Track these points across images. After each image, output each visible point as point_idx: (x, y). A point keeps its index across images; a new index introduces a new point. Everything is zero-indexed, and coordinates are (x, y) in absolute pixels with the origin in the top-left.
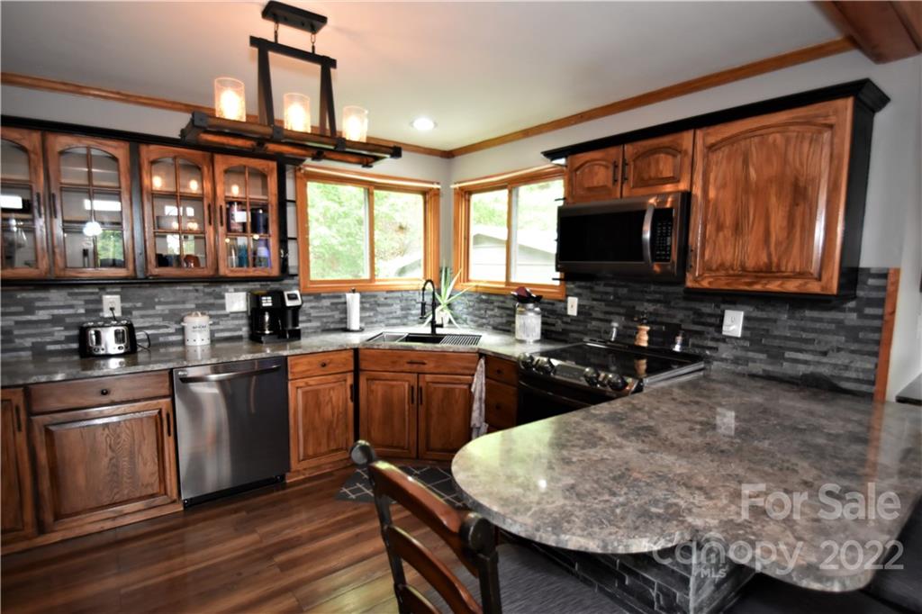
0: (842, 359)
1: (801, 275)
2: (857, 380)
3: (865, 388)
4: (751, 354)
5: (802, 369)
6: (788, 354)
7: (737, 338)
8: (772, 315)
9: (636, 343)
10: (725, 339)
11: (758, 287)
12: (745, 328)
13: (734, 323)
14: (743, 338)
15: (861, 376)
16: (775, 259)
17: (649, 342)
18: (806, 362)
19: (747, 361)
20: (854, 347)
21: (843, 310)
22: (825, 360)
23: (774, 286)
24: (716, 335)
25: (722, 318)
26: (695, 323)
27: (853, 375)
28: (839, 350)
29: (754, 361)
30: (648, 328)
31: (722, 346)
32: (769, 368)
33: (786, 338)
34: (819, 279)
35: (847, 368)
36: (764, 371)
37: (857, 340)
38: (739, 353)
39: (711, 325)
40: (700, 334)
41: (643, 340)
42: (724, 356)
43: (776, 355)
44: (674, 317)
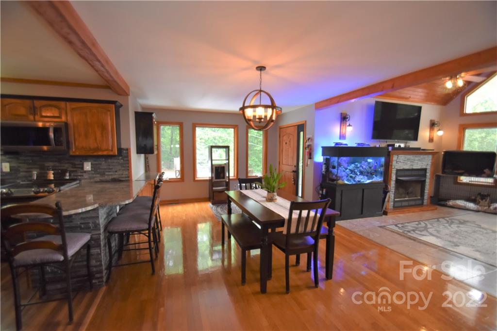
0: (121, 173)
1: (107, 150)
2: (126, 177)
3: (127, 179)
4: (95, 175)
5: (111, 177)
6: (107, 173)
7: (89, 171)
8: (100, 162)
9: (48, 178)
10: (85, 172)
11: (95, 154)
12: (91, 167)
13: (88, 166)
14: (92, 170)
15: (126, 176)
16: (99, 145)
17: (54, 177)
18: (111, 175)
19: (94, 177)
20: (123, 169)
22: (116, 173)
23: (100, 153)
24: (82, 171)
25: (83, 165)
26: (73, 168)
27: (124, 176)
28: (120, 170)
29: (96, 177)
30: (53, 172)
31: (84, 174)
32: (101, 178)
33: (105, 169)
34: (112, 151)
35: (122, 174)
36: (100, 180)
37: (123, 167)
38: (91, 175)
39: (79, 168)
40: (76, 171)
41: (52, 177)
42: (86, 177)
43: (103, 174)
44: (64, 166)
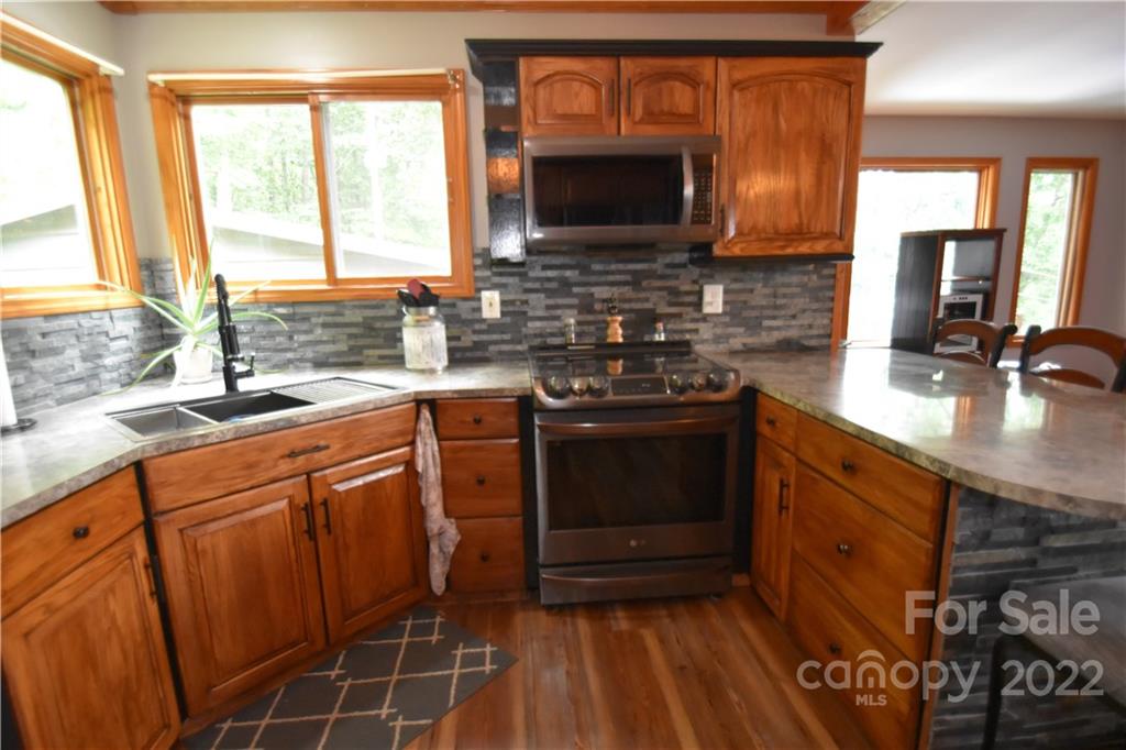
0: (805, 320)
2: (819, 336)
3: (825, 342)
4: (731, 330)
5: (777, 336)
6: (766, 323)
7: (717, 315)
9: (610, 340)
10: (705, 318)
11: (789, 251)
12: (725, 303)
13: (714, 299)
14: (725, 313)
15: (821, 332)
17: (623, 336)
18: (778, 328)
19: (729, 336)
20: (815, 306)
21: (805, 273)
22: (794, 323)
23: (804, 249)
24: (696, 315)
25: (700, 294)
26: (671, 304)
27: (815, 332)
28: (804, 311)
29: (735, 336)
30: (620, 318)
31: (702, 326)
32: (749, 340)
33: (763, 307)
34: (841, 238)
35: (810, 326)
36: (744, 345)
37: (817, 300)
38: (719, 331)
39: (689, 304)
40: (679, 316)
41: (617, 334)
42: (705, 337)
43: (754, 326)
44: (647, 300)
